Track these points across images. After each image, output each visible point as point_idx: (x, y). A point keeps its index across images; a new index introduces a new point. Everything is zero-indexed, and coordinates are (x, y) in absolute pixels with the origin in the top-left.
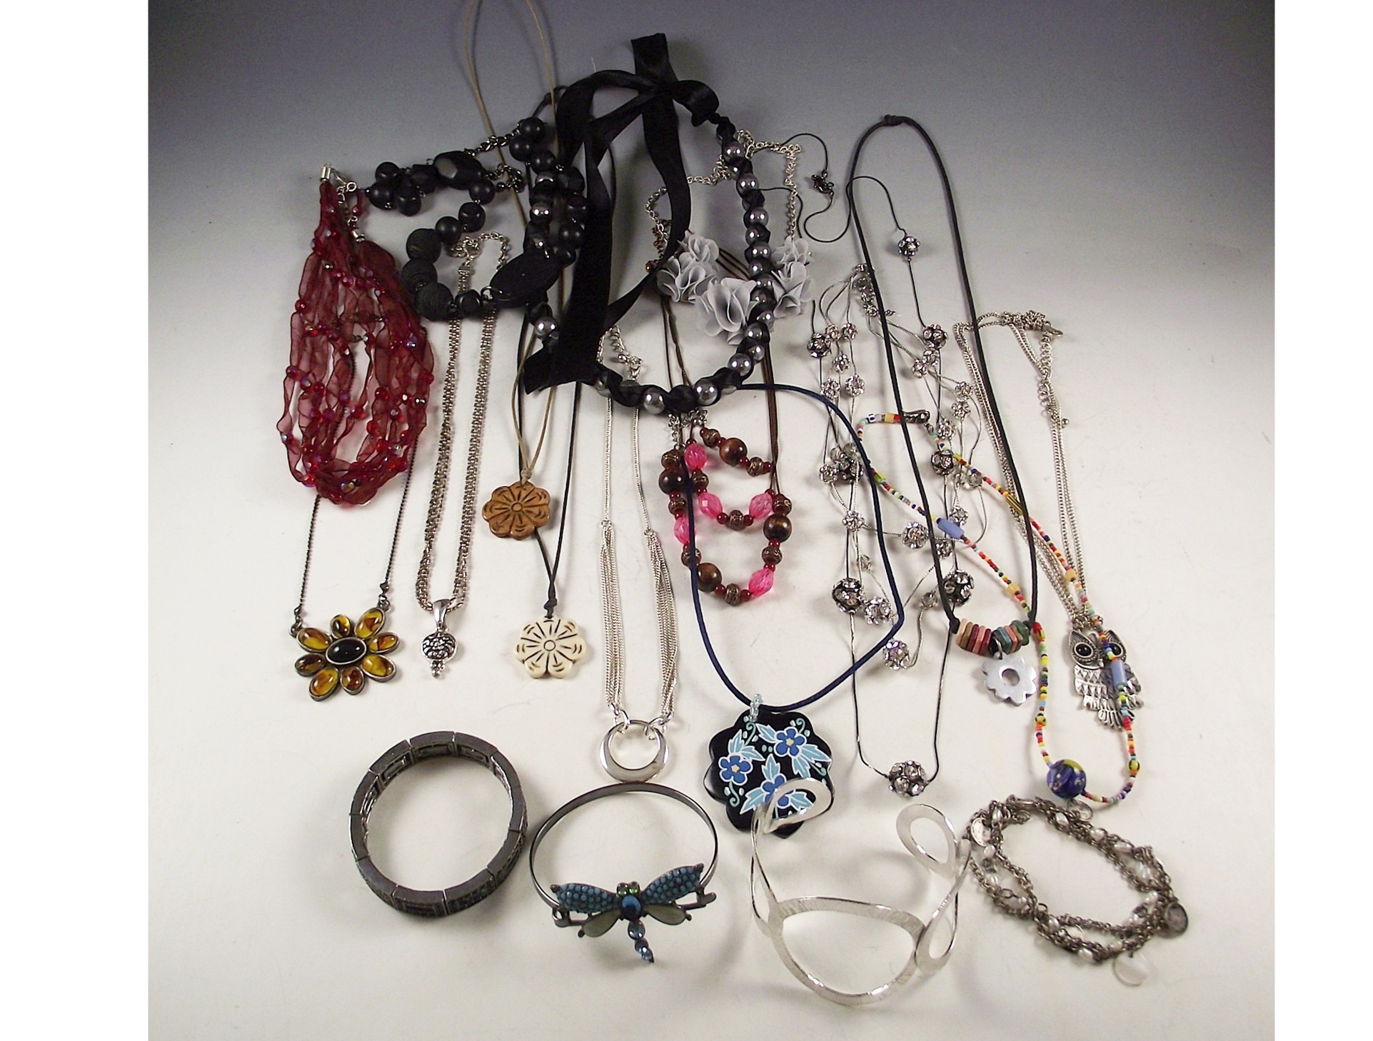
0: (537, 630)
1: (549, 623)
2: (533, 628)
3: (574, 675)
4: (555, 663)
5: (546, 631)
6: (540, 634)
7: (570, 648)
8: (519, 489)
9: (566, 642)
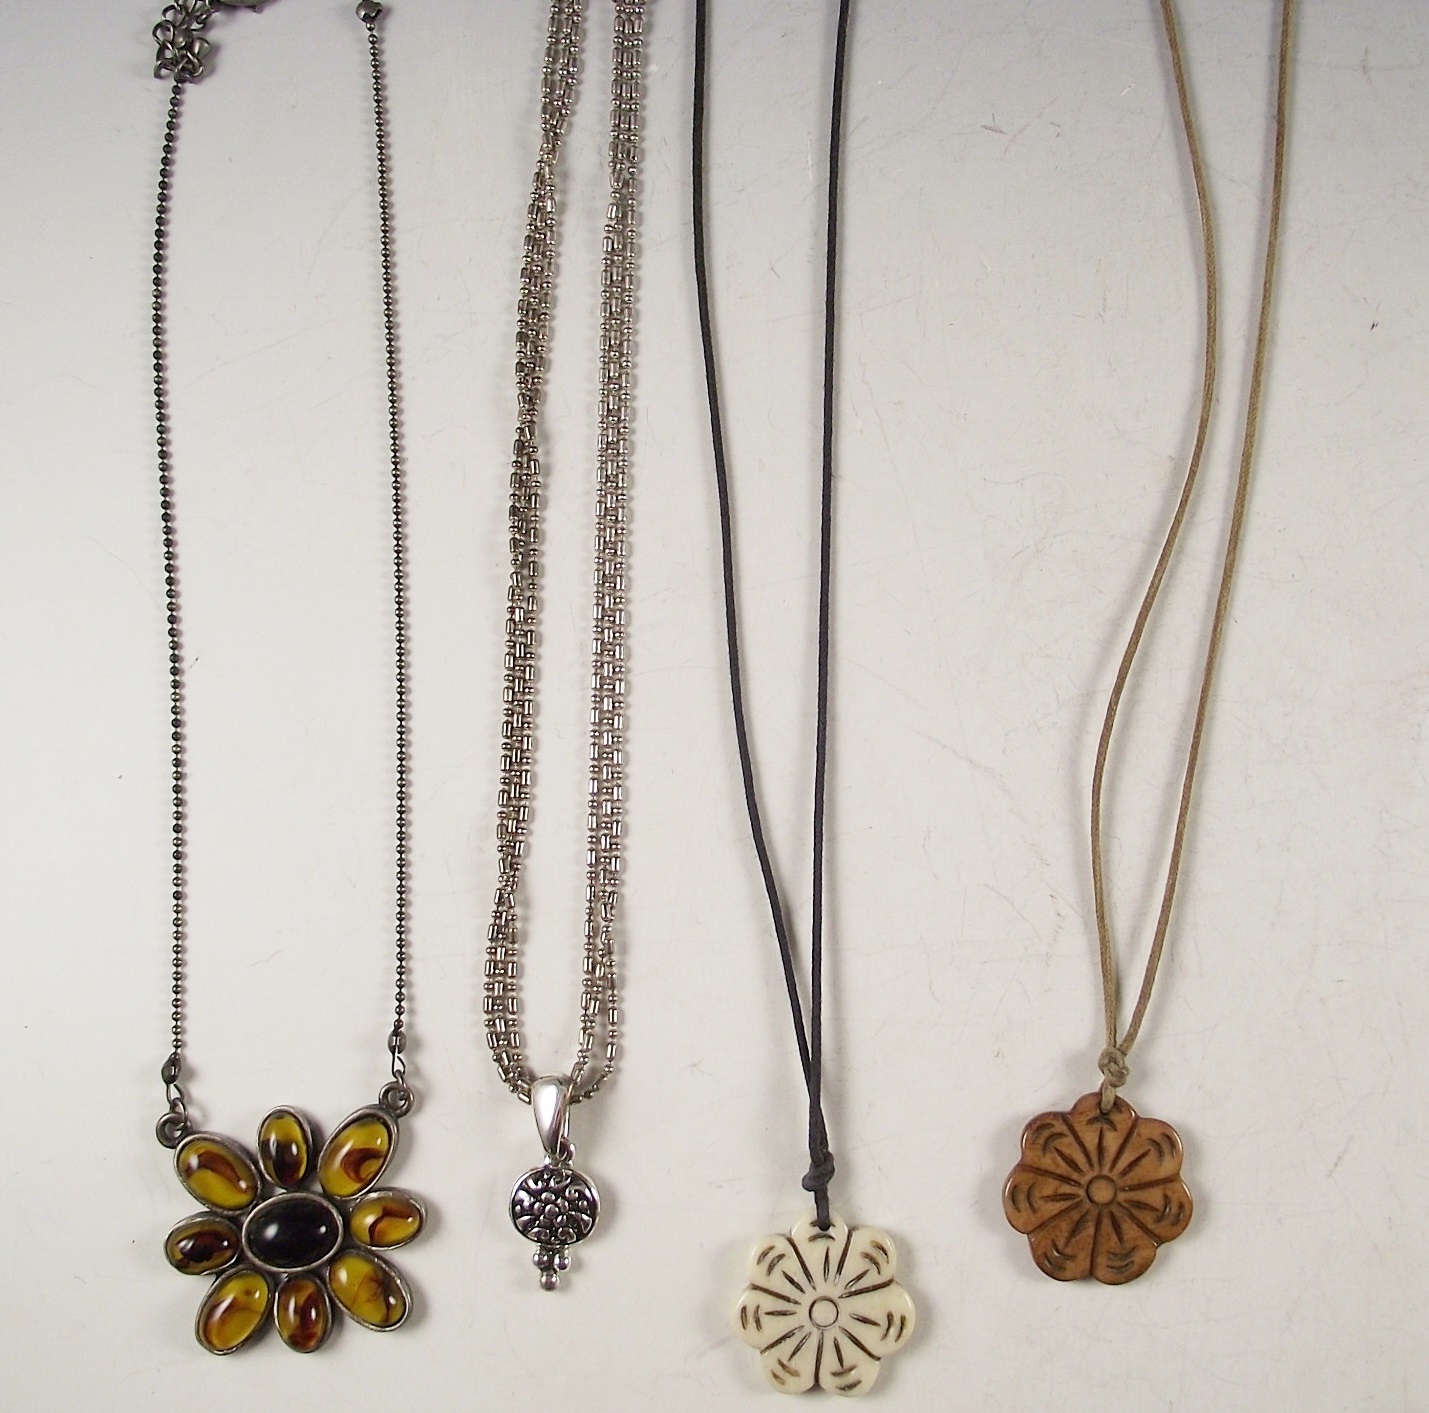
0: (791, 1265)
1: (821, 1245)
2: (781, 1257)
3: (881, 1386)
4: (836, 1366)
5: (815, 1266)
6: (800, 1278)
7: (874, 1324)
8: (1097, 1126)
9: (869, 1305)
